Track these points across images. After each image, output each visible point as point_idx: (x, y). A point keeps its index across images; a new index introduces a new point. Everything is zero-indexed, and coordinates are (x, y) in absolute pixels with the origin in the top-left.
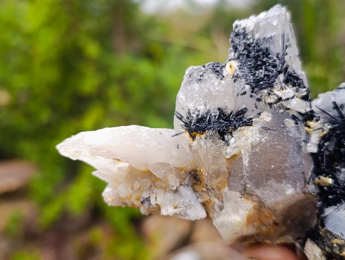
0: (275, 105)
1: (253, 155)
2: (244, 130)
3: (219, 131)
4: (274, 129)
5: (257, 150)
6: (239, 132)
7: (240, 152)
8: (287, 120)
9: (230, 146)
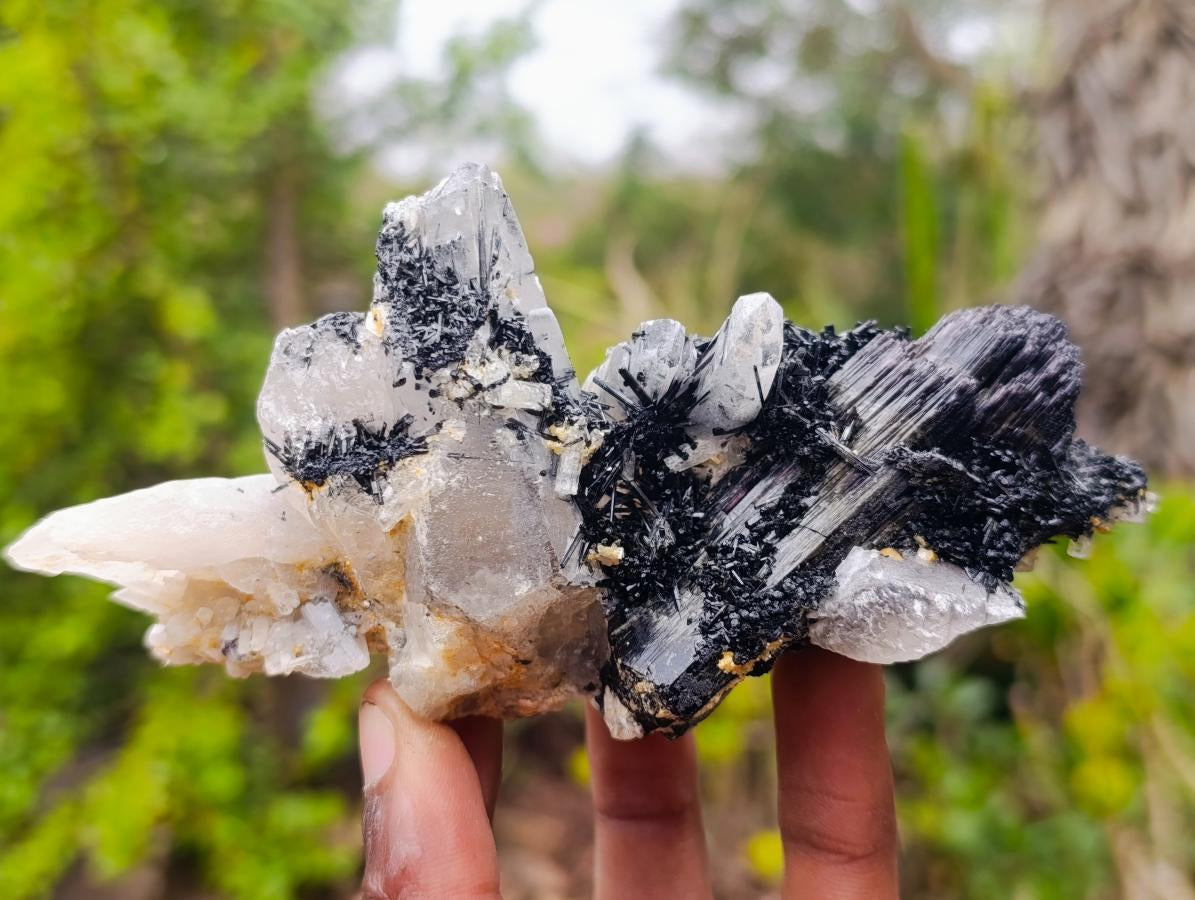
0: (471, 402)
1: (436, 519)
2: (410, 464)
3: (356, 475)
4: (473, 456)
5: (443, 507)
6: (400, 472)
7: (409, 516)
8: (499, 431)
9: (386, 504)
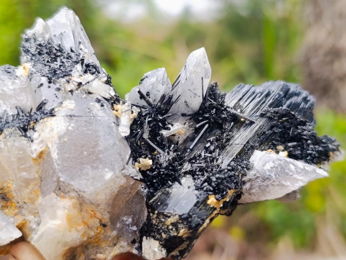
0: (76, 92)
1: (62, 147)
2: (47, 121)
3: (19, 128)
4: (79, 115)
5: (66, 140)
6: (42, 125)
7: (47, 147)
8: (92, 104)
9: (35, 142)
